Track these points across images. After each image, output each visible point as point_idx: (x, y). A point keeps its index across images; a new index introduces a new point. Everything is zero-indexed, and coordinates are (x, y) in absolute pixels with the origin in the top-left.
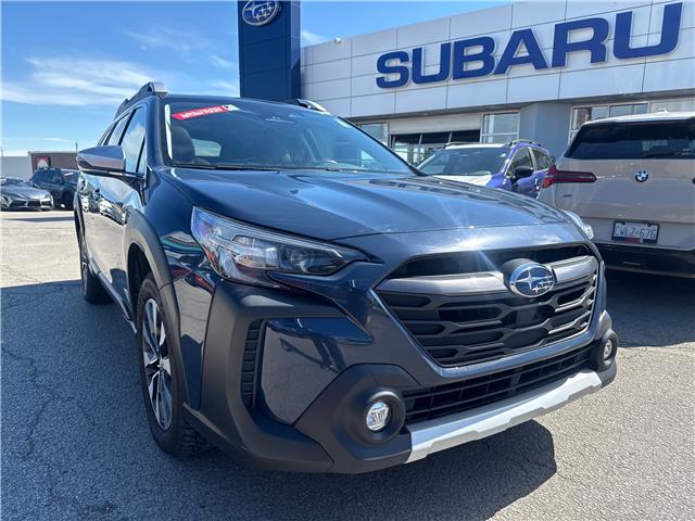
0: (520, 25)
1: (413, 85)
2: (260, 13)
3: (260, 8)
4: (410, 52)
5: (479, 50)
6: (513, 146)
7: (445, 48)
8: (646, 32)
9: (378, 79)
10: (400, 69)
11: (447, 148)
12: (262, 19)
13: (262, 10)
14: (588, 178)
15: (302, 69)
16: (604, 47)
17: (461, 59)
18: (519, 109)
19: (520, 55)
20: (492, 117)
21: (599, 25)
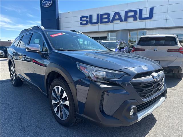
0: (116, 11)
1: (90, 25)
2: (47, 4)
3: (47, 2)
4: (89, 16)
5: (106, 16)
6: (119, 41)
7: (98, 15)
8: (146, 14)
9: (80, 23)
10: (86, 20)
11: (103, 42)
12: (48, 5)
13: (48, 3)
14: (143, 50)
15: (59, 19)
16: (136, 17)
17: (102, 19)
18: (116, 31)
19: (116, 18)
20: (109, 33)
21: (135, 12)
